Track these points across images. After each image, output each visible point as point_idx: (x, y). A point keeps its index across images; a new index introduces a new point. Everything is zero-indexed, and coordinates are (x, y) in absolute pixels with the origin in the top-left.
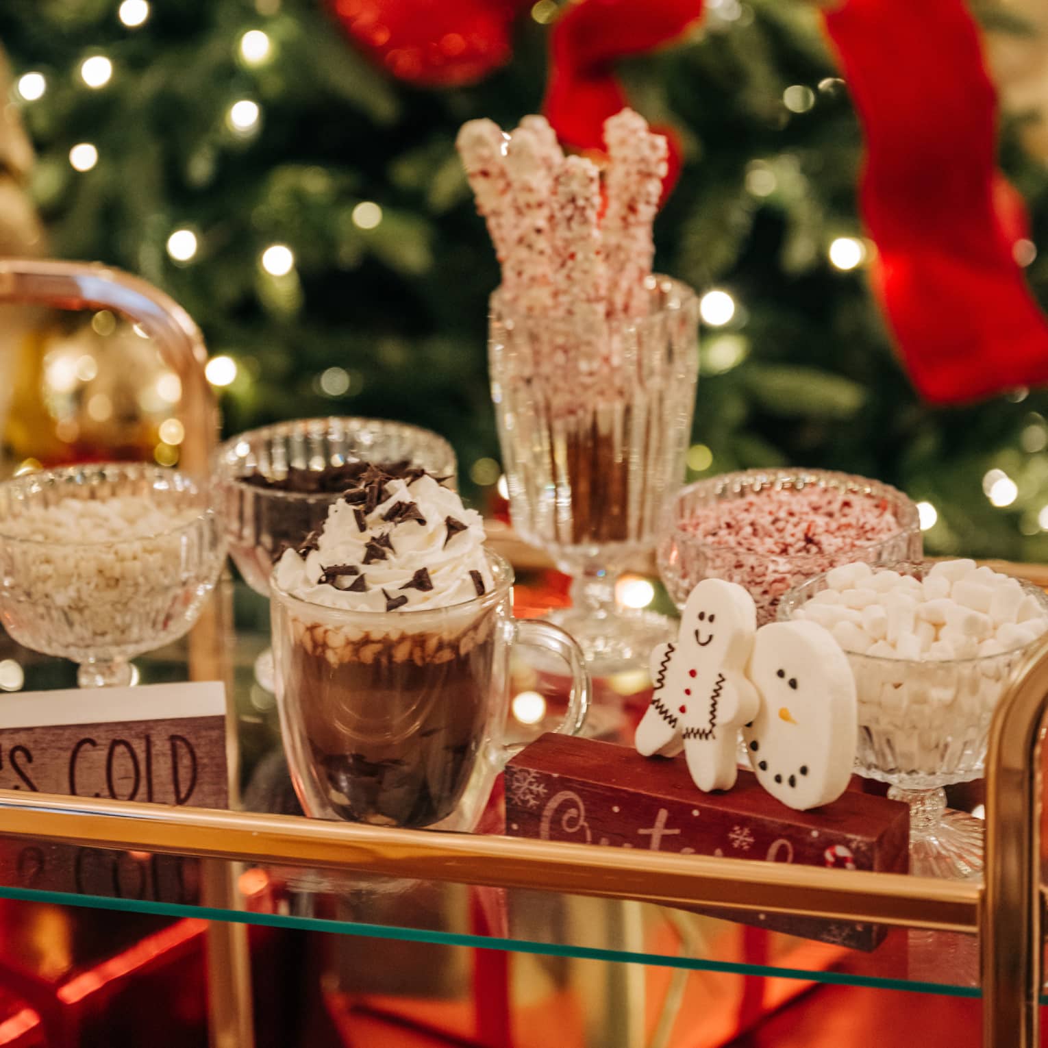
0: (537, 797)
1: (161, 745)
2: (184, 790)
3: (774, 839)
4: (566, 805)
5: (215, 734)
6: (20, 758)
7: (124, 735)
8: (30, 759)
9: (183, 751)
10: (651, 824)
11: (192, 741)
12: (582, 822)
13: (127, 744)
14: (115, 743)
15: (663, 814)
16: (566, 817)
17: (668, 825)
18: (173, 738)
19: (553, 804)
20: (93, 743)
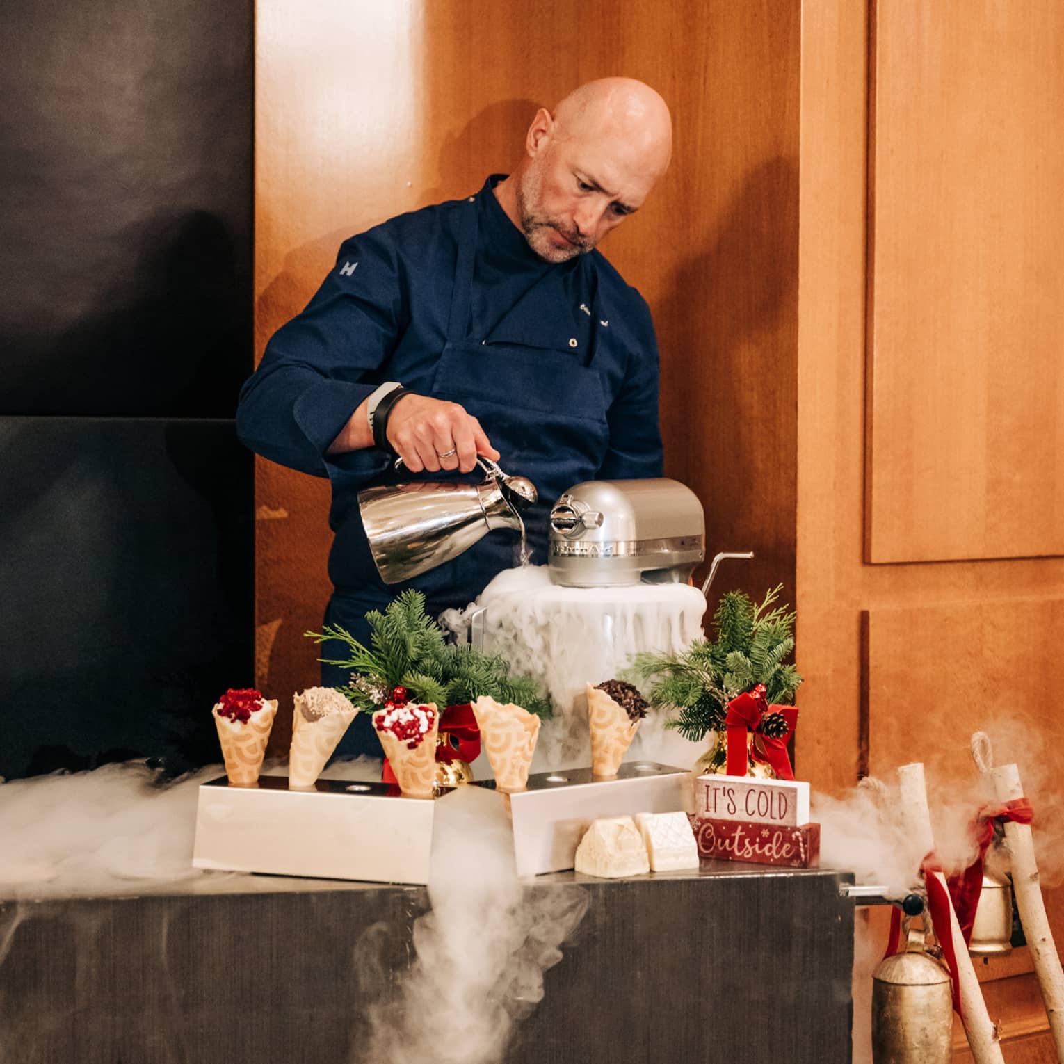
0: (698, 827)
1: (776, 796)
2: (782, 813)
3: (776, 831)
4: (708, 828)
5: (793, 794)
6: (731, 792)
7: (764, 790)
8: (734, 794)
9: (783, 799)
10: (735, 832)
11: (786, 795)
12: (713, 834)
13: (765, 794)
14: (761, 792)
15: (740, 828)
16: (707, 833)
17: (741, 831)
18: (780, 794)
19: (703, 829)
20: (754, 791)
